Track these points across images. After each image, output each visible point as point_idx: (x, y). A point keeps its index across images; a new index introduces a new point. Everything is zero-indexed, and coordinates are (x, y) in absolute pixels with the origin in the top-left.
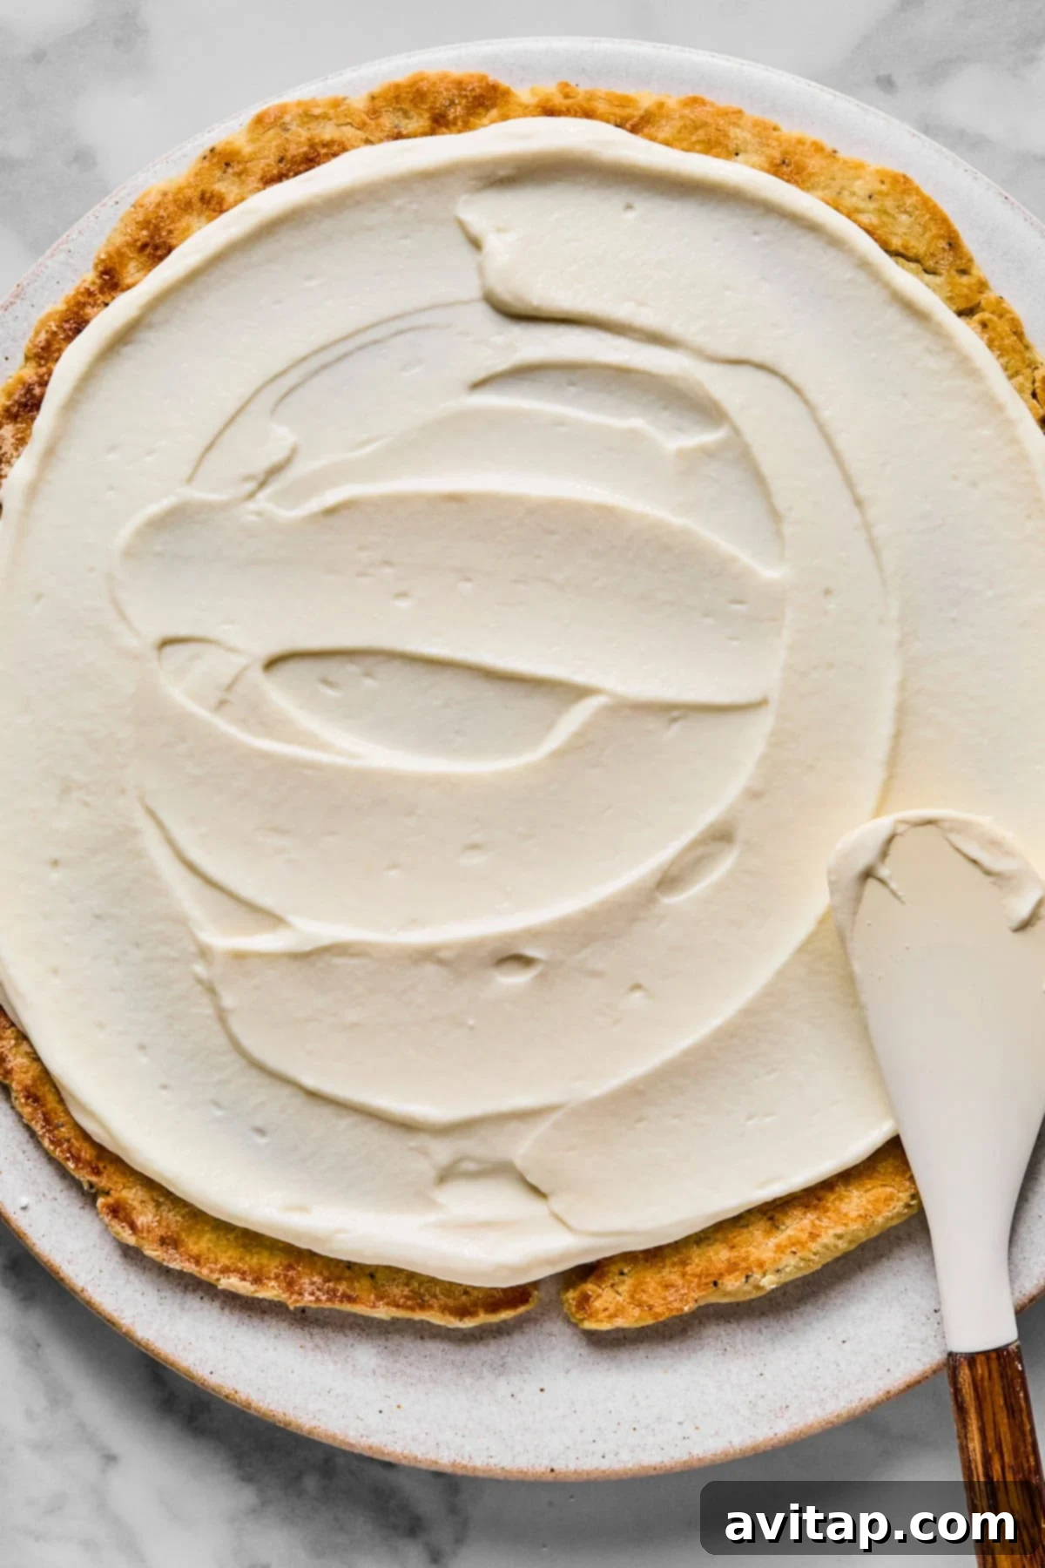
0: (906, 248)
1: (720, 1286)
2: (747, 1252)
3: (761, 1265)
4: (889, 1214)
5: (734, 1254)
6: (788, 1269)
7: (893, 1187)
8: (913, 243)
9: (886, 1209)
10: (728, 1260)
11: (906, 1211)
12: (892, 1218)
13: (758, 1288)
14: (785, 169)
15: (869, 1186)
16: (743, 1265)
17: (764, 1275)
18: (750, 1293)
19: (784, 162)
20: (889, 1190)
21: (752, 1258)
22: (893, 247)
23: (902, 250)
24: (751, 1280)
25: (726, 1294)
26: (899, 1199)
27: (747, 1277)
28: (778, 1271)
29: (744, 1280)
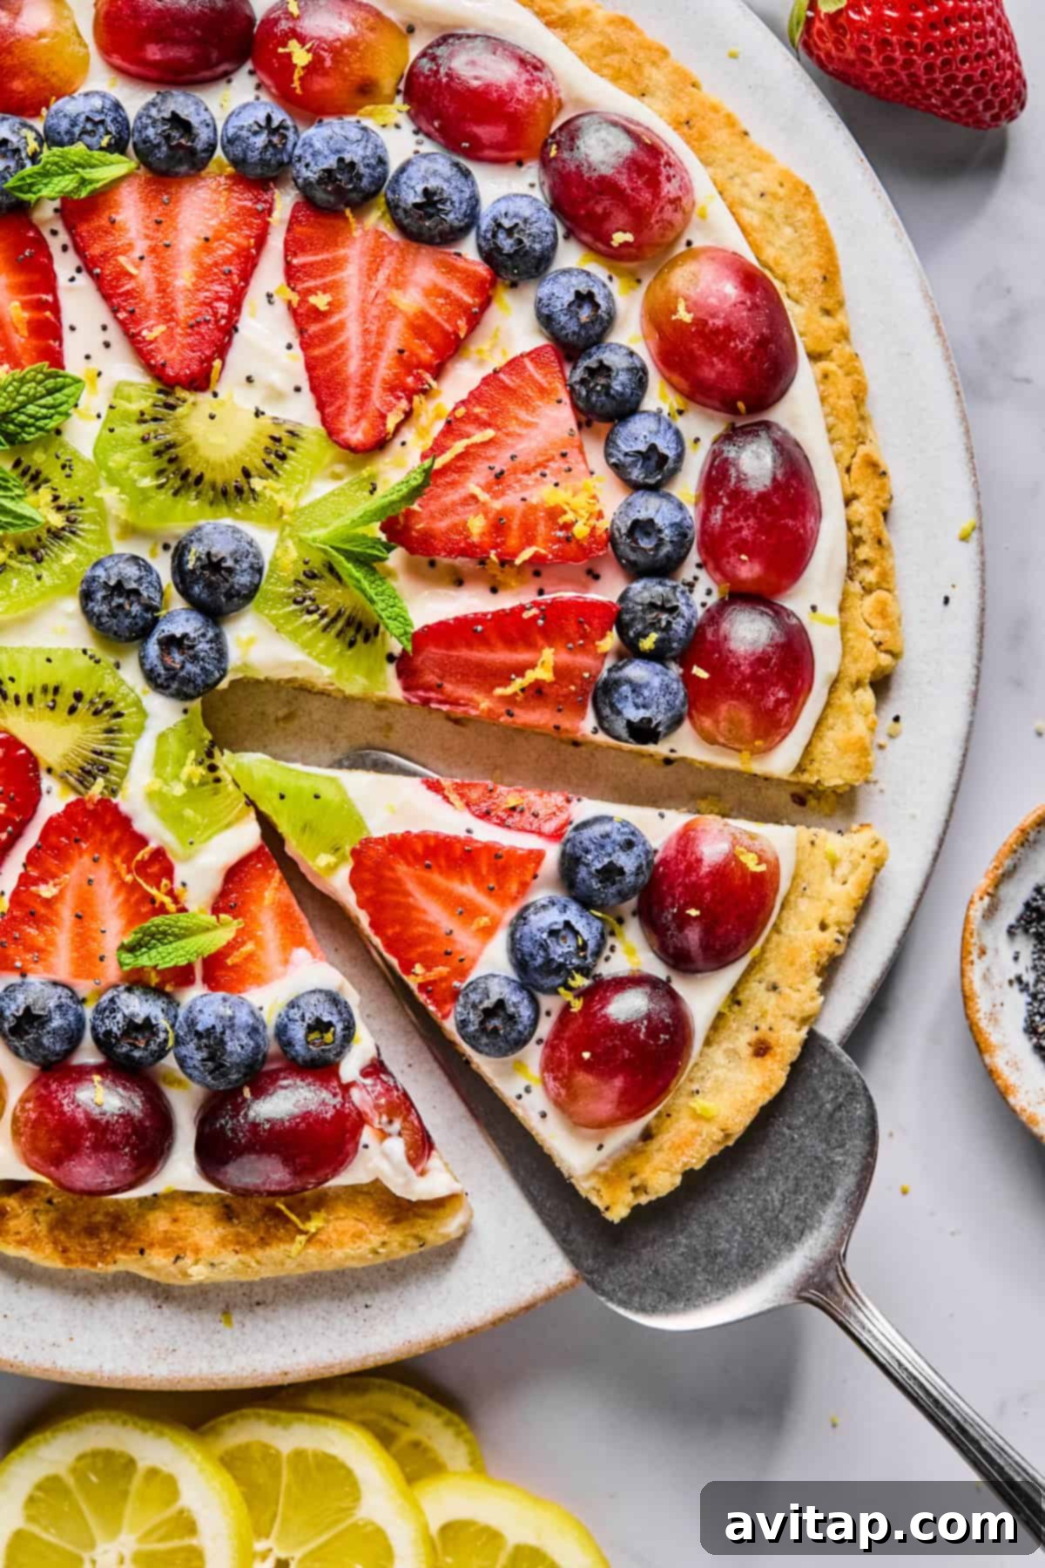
0: (777, 264)
1: (146, 1255)
2: (188, 1231)
3: (197, 1251)
4: (352, 1253)
5: (174, 1228)
6: (223, 1267)
7: (367, 1225)
8: (787, 260)
9: (351, 1245)
10: (166, 1232)
11: (370, 1256)
12: (353, 1258)
13: (185, 1275)
14: (685, 129)
15: (342, 1215)
16: (180, 1244)
17: (196, 1262)
18: (175, 1277)
19: (688, 123)
20: (361, 1226)
21: (190, 1240)
22: (763, 258)
23: (772, 264)
24: (180, 1263)
25: (150, 1268)
26: (367, 1241)
27: (178, 1258)
28: (212, 1265)
29: (172, 1259)
